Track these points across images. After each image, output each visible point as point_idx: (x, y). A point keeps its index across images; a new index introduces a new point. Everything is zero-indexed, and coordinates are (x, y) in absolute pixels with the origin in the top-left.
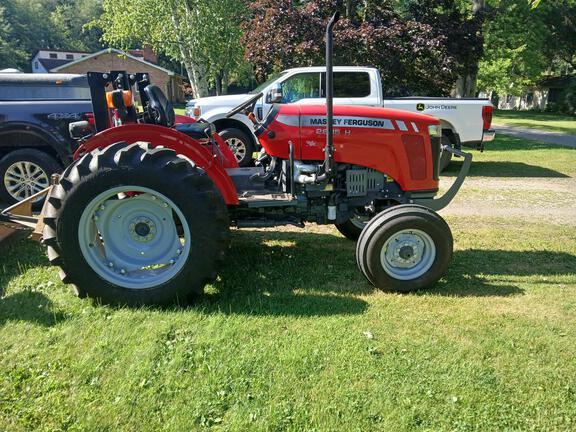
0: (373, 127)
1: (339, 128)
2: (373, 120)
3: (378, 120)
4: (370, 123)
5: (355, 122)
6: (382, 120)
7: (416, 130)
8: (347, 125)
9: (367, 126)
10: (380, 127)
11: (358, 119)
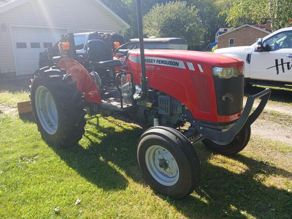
0: (172, 66)
1: (154, 65)
2: (173, 61)
3: (175, 61)
4: (171, 63)
5: (163, 62)
6: (177, 61)
7: (201, 71)
8: (158, 64)
9: (169, 65)
10: (176, 67)
11: (164, 59)
